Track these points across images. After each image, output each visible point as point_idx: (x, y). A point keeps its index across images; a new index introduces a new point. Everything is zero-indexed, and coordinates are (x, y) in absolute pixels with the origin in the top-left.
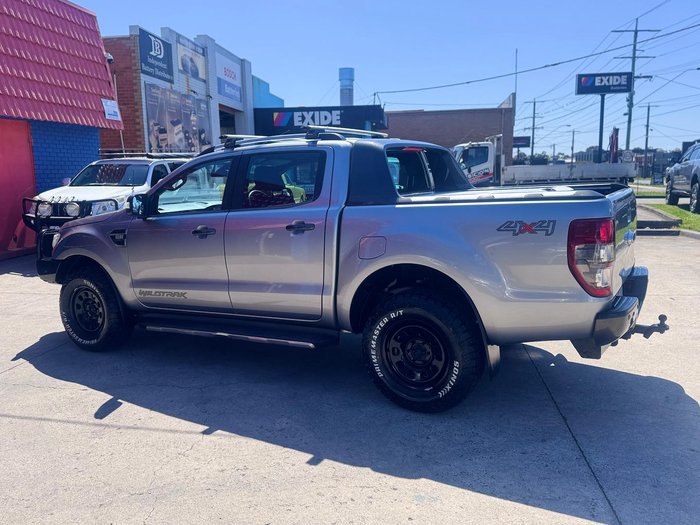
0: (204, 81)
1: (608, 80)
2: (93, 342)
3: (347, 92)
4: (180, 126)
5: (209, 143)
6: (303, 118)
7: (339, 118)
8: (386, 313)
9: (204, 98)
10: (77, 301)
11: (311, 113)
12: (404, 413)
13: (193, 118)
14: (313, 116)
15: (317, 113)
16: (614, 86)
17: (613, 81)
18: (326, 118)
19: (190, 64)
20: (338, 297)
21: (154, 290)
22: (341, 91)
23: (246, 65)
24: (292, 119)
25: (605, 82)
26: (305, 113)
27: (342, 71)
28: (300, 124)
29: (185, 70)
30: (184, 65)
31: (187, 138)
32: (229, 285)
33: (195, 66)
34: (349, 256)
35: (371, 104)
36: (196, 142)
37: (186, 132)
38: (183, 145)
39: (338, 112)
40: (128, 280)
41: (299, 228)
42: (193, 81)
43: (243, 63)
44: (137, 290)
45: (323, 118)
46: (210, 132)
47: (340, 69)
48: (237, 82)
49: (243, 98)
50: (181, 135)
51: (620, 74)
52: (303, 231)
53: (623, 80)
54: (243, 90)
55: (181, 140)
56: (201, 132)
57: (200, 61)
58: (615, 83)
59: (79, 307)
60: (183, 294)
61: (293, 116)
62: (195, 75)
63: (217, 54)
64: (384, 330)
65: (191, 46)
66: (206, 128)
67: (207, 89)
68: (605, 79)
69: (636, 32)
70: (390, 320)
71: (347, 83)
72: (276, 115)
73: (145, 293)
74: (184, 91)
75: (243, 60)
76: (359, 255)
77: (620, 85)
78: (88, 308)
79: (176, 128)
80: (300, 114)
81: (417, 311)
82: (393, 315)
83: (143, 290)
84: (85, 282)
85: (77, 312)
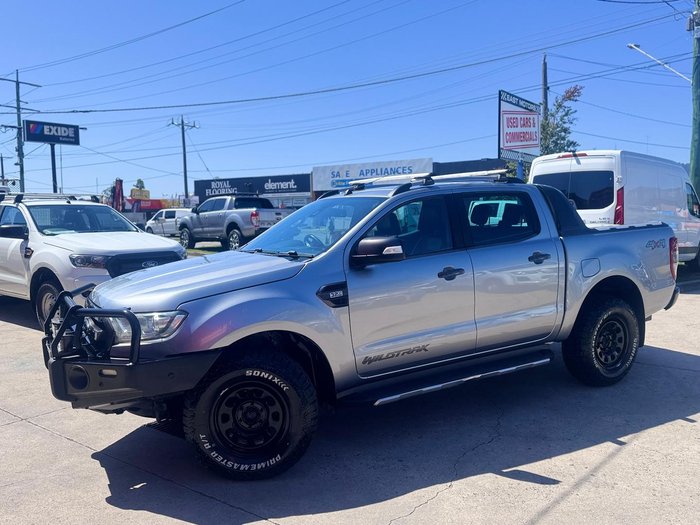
1: (57, 131)
16: (64, 137)
17: (61, 132)
25: (53, 132)
32: (476, 324)
41: (538, 258)
44: (360, 358)
51: (67, 126)
52: (542, 260)
53: (71, 132)
58: (63, 134)
60: (424, 348)
68: (54, 129)
69: (18, 83)
73: (372, 359)
76: (582, 274)
77: (68, 137)
83: (370, 356)
84: (249, 373)
85: (224, 427)
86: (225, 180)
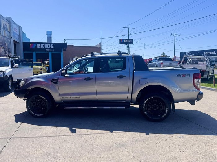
0: (9, 32)
2: (41, 115)
3: (49, 38)
4: (3, 47)
5: (11, 53)
6: (41, 46)
7: (53, 46)
8: (148, 97)
9: (9, 38)
10: (34, 102)
11: (43, 44)
12: (153, 123)
13: (6, 44)
14: (44, 45)
15: (45, 44)
18: (48, 46)
19: (5, 26)
20: (133, 94)
21: (68, 97)
22: (47, 37)
23: (21, 27)
24: (36, 46)
26: (41, 44)
27: (48, 32)
28: (40, 48)
29: (4, 28)
30: (4, 26)
31: (5, 51)
32: (97, 93)
33: (7, 27)
34: (136, 84)
35: (64, 43)
36: (7, 52)
37: (4, 49)
38: (4, 53)
39: (53, 45)
40: (58, 94)
41: (121, 77)
42: (6, 32)
43: (19, 27)
44: (61, 97)
45: (47, 46)
46: (11, 49)
47: (47, 31)
48: (18, 33)
49: (19, 38)
50: (3, 50)
52: (122, 78)
53: (131, 41)
54: (19, 36)
55: (3, 51)
56: (9, 49)
57: (8, 25)
59: (34, 104)
60: (79, 97)
61: (37, 45)
62: (7, 30)
63: (13, 24)
64: (147, 102)
65: (6, 20)
66: (10, 48)
67: (10, 35)
69: (129, 28)
70: (149, 99)
71: (50, 35)
72: (31, 44)
73: (64, 98)
74: (4, 35)
75: (20, 26)
76: (140, 83)
78: (38, 104)
79: (2, 47)
80: (39, 44)
81: (157, 96)
82: (150, 98)
83: (64, 97)
84: (39, 96)
85: (34, 106)
86: (190, 52)
